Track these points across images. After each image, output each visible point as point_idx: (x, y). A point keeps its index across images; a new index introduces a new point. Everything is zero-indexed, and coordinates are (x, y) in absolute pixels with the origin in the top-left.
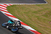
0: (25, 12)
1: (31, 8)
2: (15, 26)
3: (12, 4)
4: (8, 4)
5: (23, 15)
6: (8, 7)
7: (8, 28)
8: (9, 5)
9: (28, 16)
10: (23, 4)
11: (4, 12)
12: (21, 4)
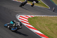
0: (46, 25)
1: (53, 21)
2: (15, 26)
3: (34, 16)
4: (29, 16)
5: (44, 27)
6: (29, 19)
7: (9, 28)
8: (31, 17)
9: (50, 29)
10: (44, 16)
11: (25, 24)
12: (42, 16)
